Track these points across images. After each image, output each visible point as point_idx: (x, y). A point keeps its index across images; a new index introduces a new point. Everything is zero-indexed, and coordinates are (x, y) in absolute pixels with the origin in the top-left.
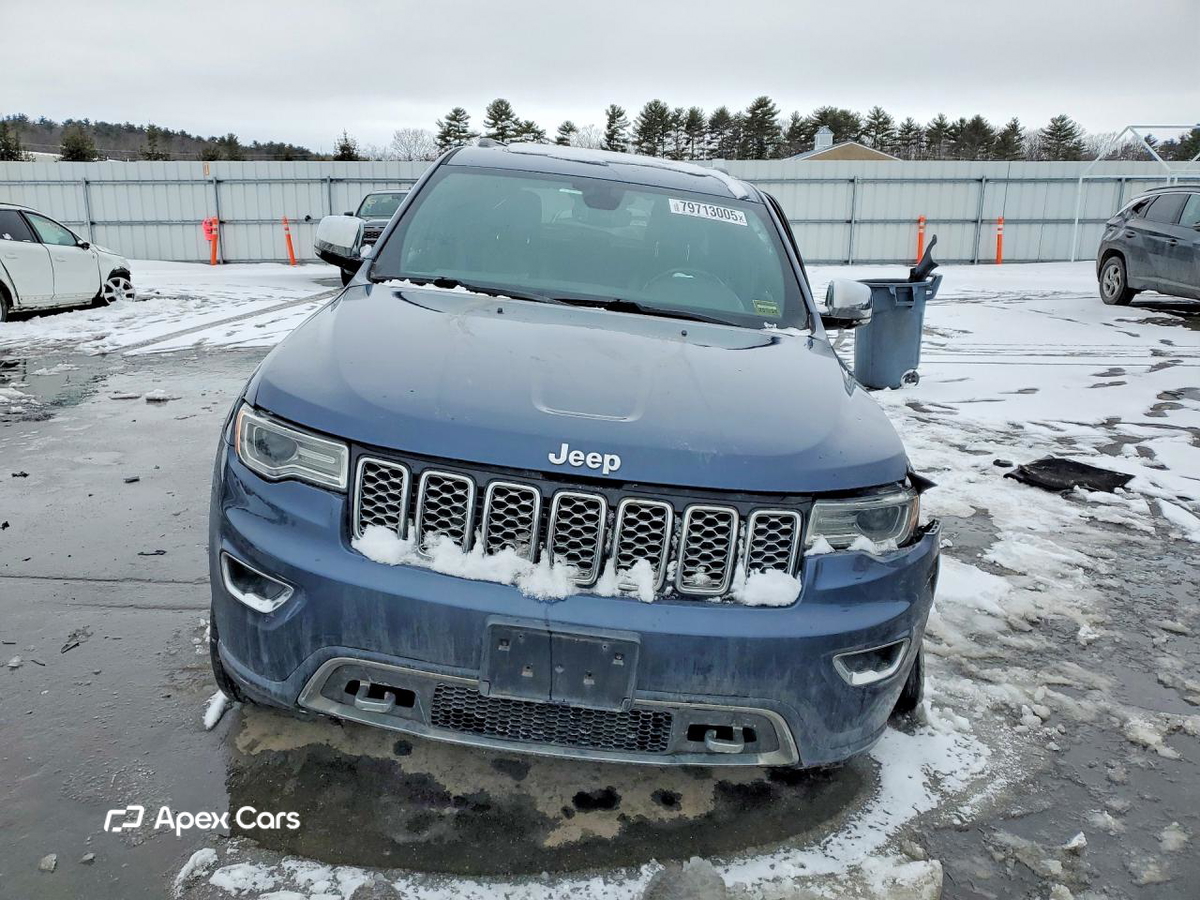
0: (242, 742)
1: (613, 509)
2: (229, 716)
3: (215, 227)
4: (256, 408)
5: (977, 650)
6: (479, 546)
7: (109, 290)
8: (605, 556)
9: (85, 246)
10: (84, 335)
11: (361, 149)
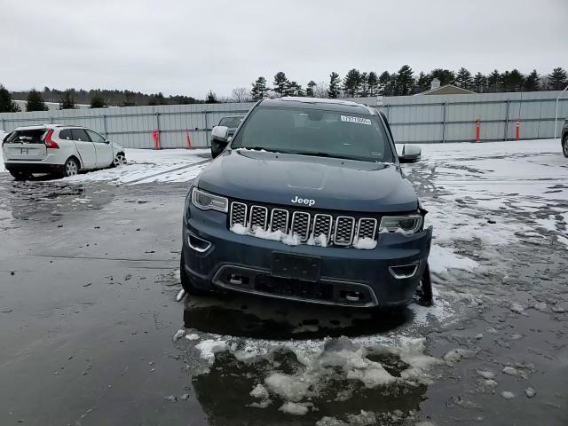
0: (190, 305)
1: (312, 217)
2: (185, 298)
3: (157, 134)
4: (199, 188)
5: (460, 283)
6: (269, 229)
7: (117, 161)
8: (310, 232)
9: (108, 143)
10: (109, 179)
11: (218, 97)
